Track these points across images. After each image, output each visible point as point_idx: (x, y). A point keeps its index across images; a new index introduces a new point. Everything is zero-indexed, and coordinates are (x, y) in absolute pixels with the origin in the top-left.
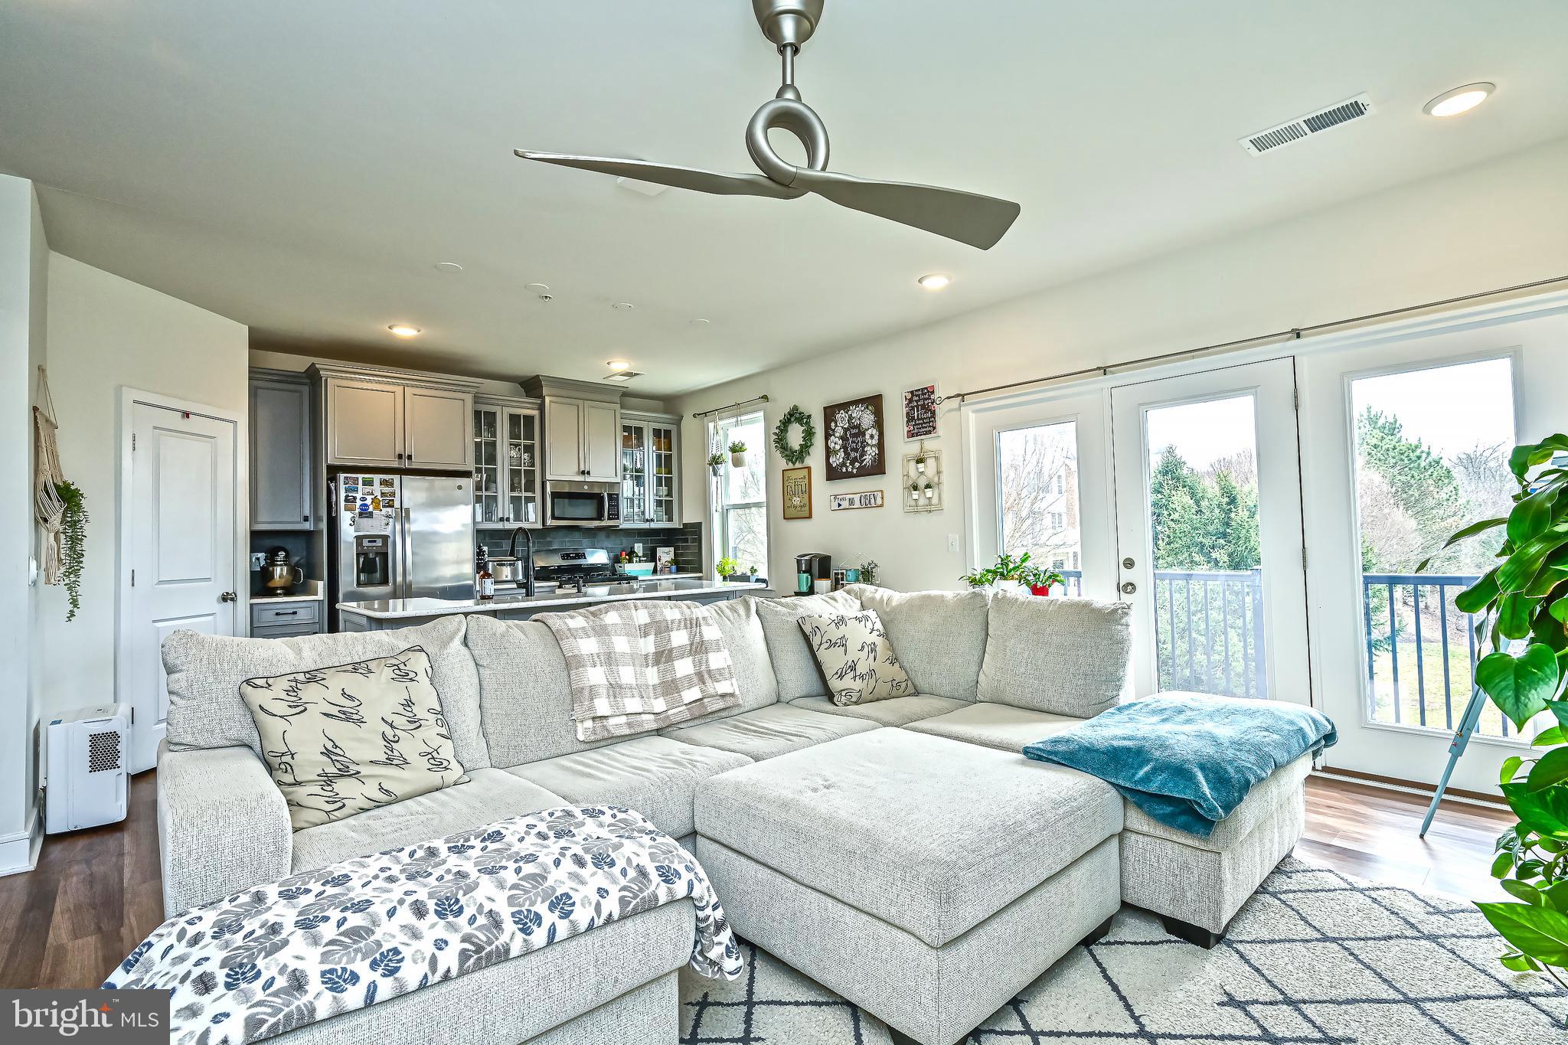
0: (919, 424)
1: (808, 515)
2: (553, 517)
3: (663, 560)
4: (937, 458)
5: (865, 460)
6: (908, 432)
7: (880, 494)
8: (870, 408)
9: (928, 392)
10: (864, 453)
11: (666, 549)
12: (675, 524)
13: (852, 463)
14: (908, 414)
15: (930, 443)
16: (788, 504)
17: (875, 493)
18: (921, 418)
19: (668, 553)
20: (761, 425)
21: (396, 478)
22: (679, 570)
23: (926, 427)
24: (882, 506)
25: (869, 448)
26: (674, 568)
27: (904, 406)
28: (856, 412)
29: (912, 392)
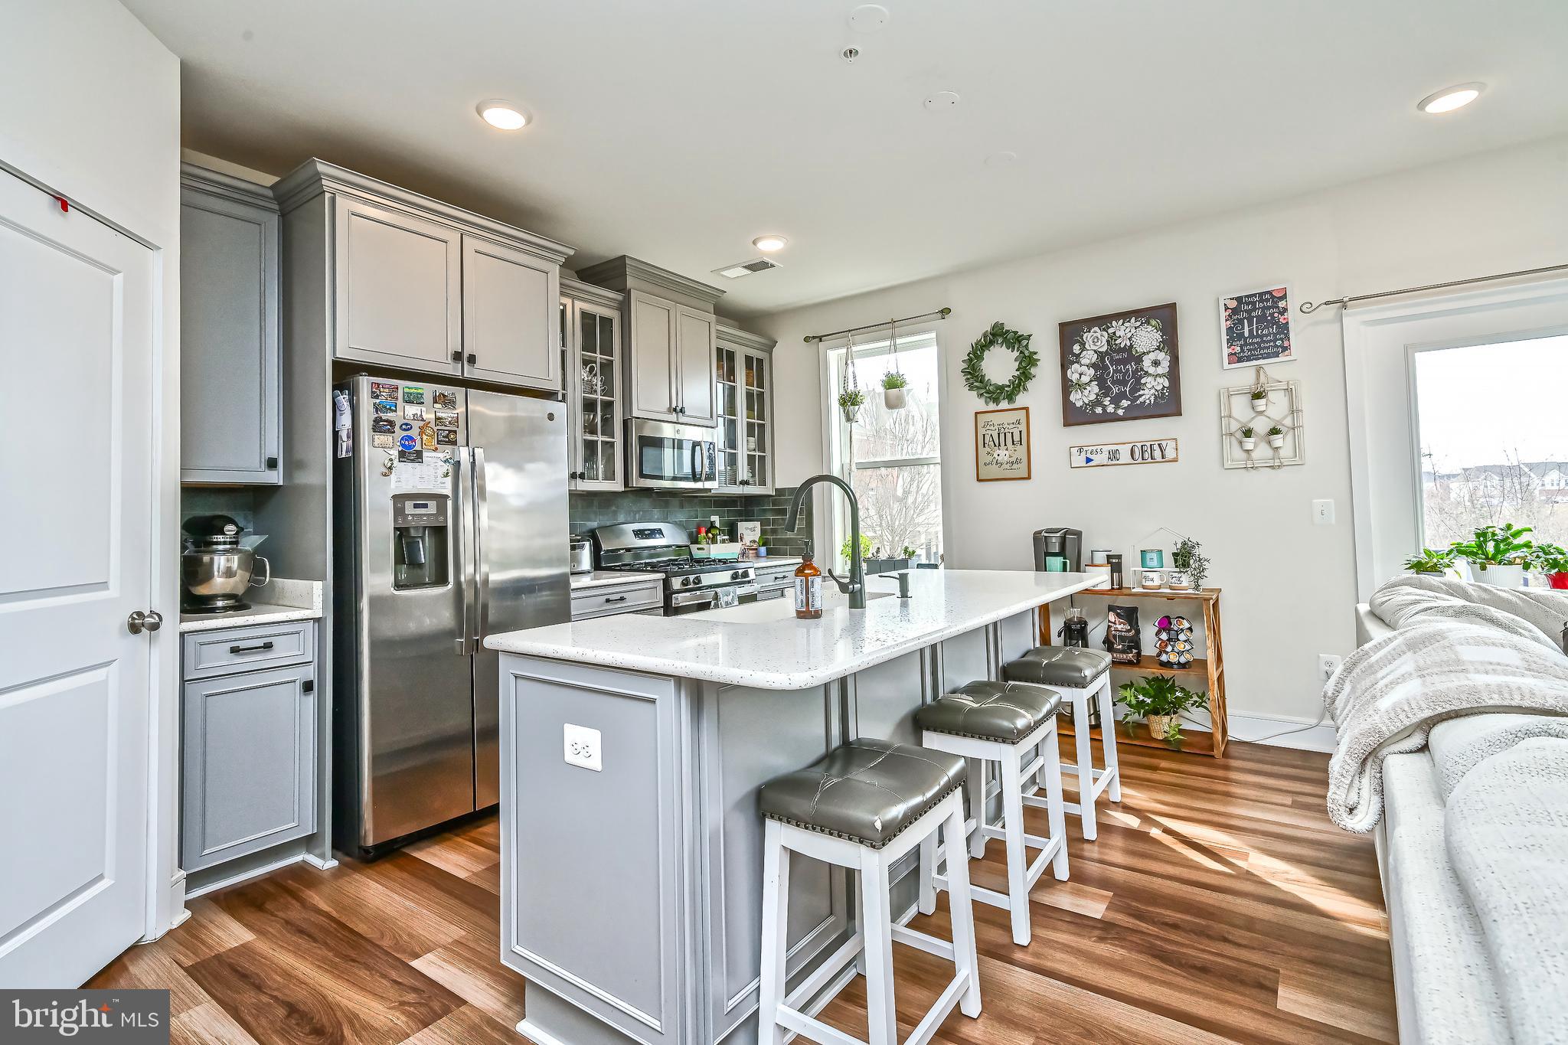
0: (1250, 344)
1: (1027, 476)
2: (642, 475)
3: (747, 540)
4: (1289, 391)
5: (1141, 396)
6: (1230, 355)
7: (1172, 444)
8: (1153, 322)
9: (1273, 297)
10: (1138, 386)
11: (750, 524)
12: (767, 490)
13: (1116, 401)
14: (1229, 330)
15: (1275, 369)
16: (984, 458)
17: (1164, 444)
18: (1258, 336)
19: (753, 530)
20: (932, 352)
21: (459, 392)
22: (771, 553)
23: (1268, 348)
24: (1175, 460)
25: (1150, 379)
26: (763, 550)
27: (1223, 319)
28: (1123, 331)
29: (1239, 299)
